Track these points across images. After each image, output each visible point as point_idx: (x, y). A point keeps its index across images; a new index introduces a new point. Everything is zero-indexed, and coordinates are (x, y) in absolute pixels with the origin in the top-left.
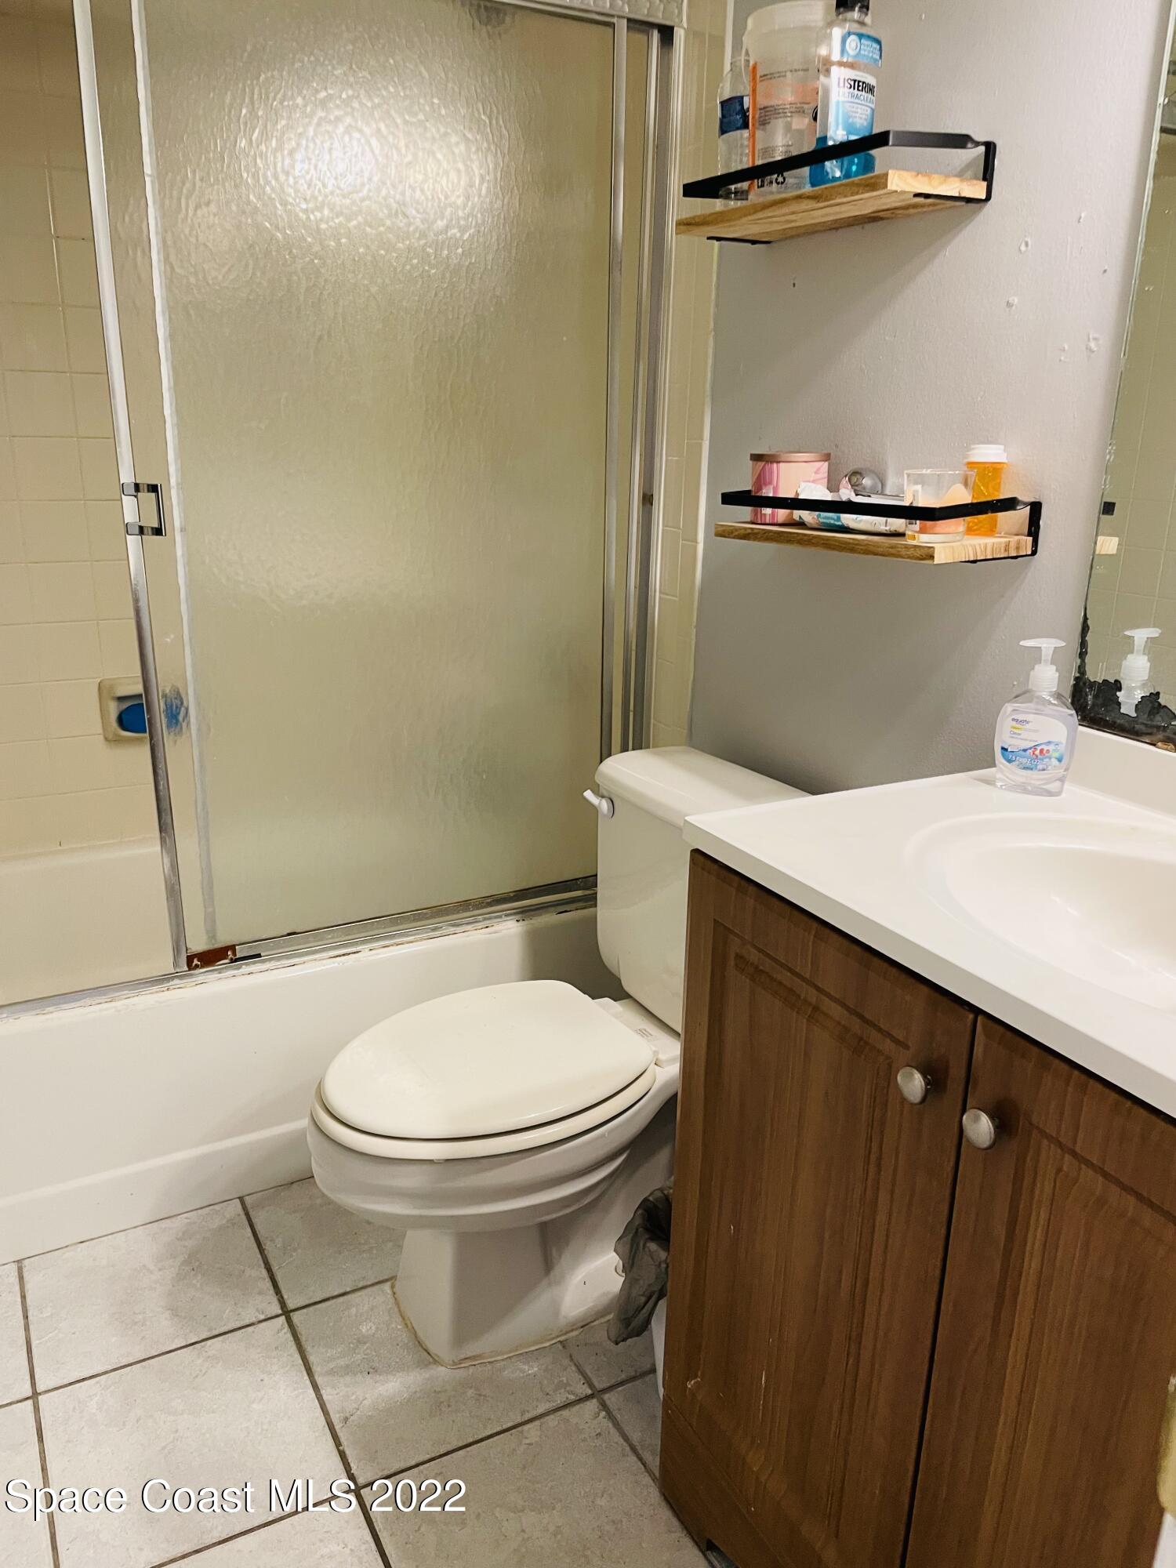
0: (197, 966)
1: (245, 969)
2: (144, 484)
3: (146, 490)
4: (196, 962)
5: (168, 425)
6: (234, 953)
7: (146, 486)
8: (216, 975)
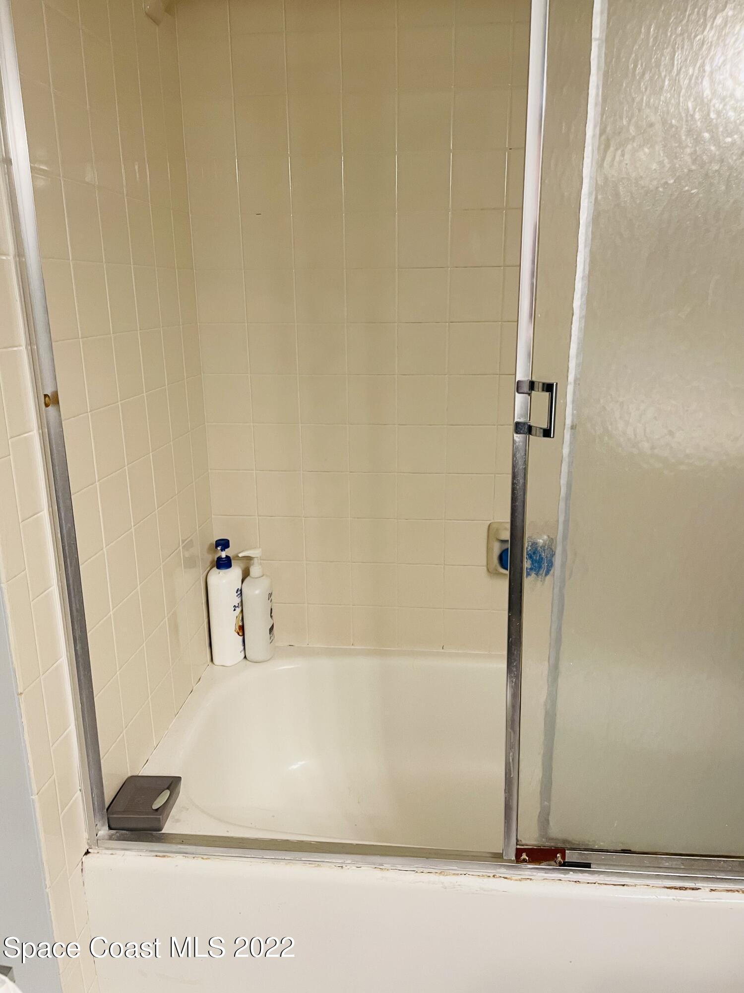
0: (524, 861)
1: (572, 876)
2: (539, 382)
3: (540, 389)
4: (524, 856)
5: (576, 318)
6: (563, 857)
7: (541, 385)
8: (542, 874)
